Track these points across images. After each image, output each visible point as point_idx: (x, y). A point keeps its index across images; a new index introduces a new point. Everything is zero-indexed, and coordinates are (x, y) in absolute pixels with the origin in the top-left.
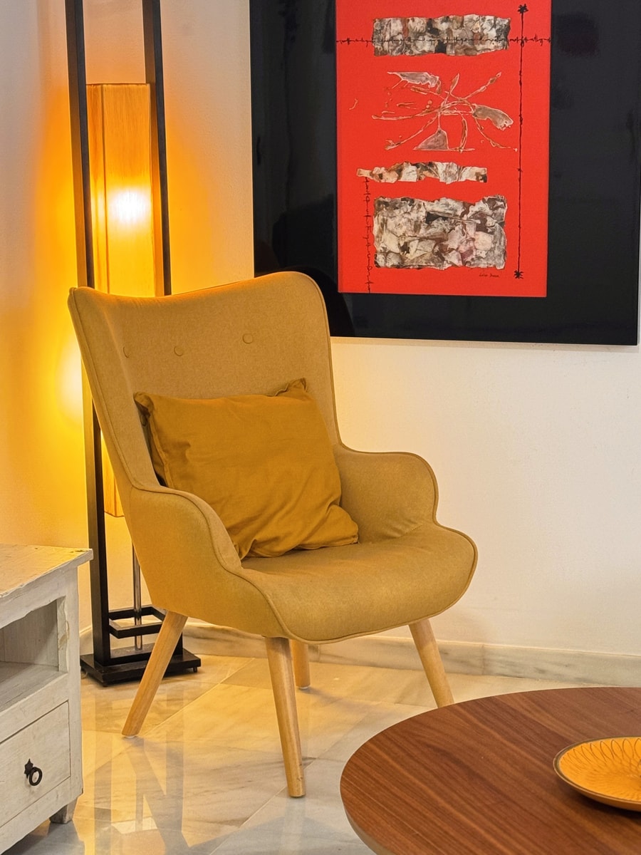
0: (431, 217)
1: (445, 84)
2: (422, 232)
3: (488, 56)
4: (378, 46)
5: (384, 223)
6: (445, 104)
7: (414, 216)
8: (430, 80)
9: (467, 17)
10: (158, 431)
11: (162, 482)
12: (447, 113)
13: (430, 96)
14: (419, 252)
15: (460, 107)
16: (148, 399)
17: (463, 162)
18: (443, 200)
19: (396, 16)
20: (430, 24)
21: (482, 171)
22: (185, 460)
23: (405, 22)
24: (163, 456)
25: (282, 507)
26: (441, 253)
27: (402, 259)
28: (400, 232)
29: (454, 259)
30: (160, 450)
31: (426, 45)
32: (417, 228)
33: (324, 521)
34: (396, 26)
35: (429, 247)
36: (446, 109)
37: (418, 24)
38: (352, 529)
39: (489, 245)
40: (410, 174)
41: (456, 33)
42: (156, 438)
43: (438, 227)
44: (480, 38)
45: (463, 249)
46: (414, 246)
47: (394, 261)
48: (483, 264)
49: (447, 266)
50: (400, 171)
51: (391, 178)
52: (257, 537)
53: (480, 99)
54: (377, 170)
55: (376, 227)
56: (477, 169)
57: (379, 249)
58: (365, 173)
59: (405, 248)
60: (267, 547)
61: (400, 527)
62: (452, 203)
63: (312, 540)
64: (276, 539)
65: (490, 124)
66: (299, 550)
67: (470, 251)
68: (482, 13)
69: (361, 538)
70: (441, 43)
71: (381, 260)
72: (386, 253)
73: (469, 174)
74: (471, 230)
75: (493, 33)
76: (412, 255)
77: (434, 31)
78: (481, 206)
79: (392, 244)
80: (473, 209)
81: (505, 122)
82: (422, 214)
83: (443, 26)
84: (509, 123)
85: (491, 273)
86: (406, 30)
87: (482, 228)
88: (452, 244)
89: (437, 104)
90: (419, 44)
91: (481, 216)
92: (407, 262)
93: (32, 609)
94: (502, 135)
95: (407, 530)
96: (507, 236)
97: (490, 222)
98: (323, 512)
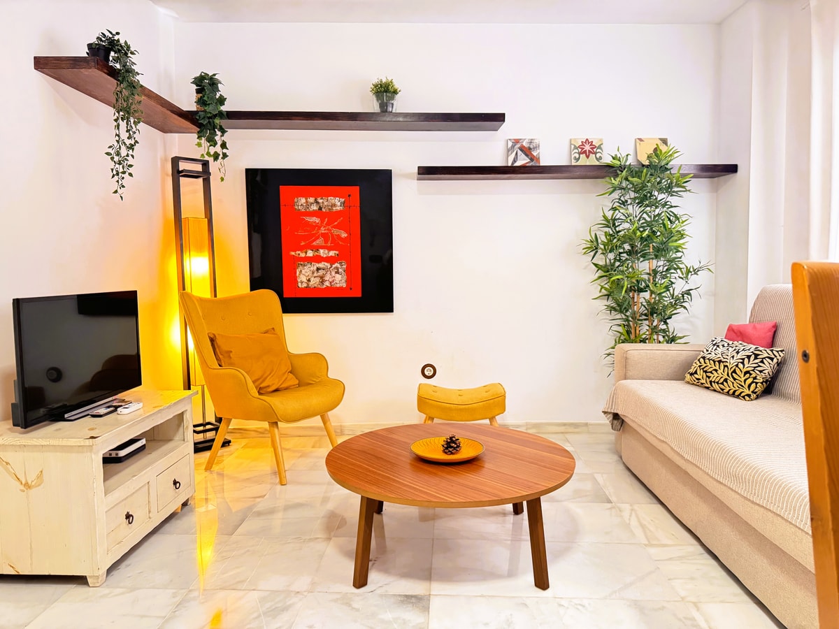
0: (318, 269)
1: (322, 221)
2: (315, 275)
3: (338, 212)
4: (296, 207)
5: (301, 271)
6: (322, 229)
7: (312, 268)
8: (316, 220)
9: (329, 198)
10: (219, 347)
11: (220, 366)
12: (323, 232)
13: (317, 226)
14: (315, 282)
15: (328, 230)
16: (214, 335)
17: (330, 249)
18: (323, 263)
19: (303, 197)
20: (316, 200)
21: (337, 252)
22: (230, 358)
23: (306, 199)
24: (221, 356)
25: (270, 374)
26: (323, 282)
27: (308, 285)
28: (307, 275)
29: (327, 284)
30: (219, 354)
31: (315, 207)
32: (313, 273)
33: (286, 378)
34: (303, 200)
35: (318, 280)
36: (323, 230)
37: (311, 200)
38: (297, 382)
39: (340, 279)
40: (310, 254)
41: (326, 203)
42: (217, 350)
43: (321, 272)
44: (334, 205)
45: (330, 280)
46: (312, 279)
47: (305, 285)
48: (338, 286)
49: (325, 286)
50: (306, 253)
51: (303, 255)
52: (261, 386)
53: (335, 227)
54: (298, 252)
55: (298, 273)
56: (335, 252)
57: (299, 281)
58: (293, 253)
59: (309, 280)
60: (265, 390)
61: (315, 380)
62: (326, 264)
63: (282, 386)
64: (268, 386)
65: (339, 236)
66: (277, 390)
67: (333, 281)
68: (335, 196)
69: (300, 385)
70: (320, 207)
71: (300, 285)
72: (302, 282)
73: (332, 253)
74: (333, 273)
75: (339, 204)
76: (311, 283)
77: (318, 203)
78: (337, 265)
79: (304, 280)
80: (334, 266)
81: (344, 235)
82: (315, 268)
83: (320, 201)
84: (346, 235)
85: (341, 288)
86: (307, 202)
87: (337, 272)
88: (326, 278)
89: (319, 228)
90: (312, 207)
91: (337, 268)
92: (310, 285)
93: (175, 414)
94: (343, 240)
95: (317, 381)
96: (347, 275)
97: (340, 270)
98: (286, 376)
